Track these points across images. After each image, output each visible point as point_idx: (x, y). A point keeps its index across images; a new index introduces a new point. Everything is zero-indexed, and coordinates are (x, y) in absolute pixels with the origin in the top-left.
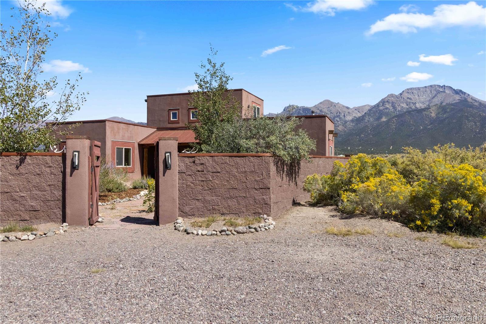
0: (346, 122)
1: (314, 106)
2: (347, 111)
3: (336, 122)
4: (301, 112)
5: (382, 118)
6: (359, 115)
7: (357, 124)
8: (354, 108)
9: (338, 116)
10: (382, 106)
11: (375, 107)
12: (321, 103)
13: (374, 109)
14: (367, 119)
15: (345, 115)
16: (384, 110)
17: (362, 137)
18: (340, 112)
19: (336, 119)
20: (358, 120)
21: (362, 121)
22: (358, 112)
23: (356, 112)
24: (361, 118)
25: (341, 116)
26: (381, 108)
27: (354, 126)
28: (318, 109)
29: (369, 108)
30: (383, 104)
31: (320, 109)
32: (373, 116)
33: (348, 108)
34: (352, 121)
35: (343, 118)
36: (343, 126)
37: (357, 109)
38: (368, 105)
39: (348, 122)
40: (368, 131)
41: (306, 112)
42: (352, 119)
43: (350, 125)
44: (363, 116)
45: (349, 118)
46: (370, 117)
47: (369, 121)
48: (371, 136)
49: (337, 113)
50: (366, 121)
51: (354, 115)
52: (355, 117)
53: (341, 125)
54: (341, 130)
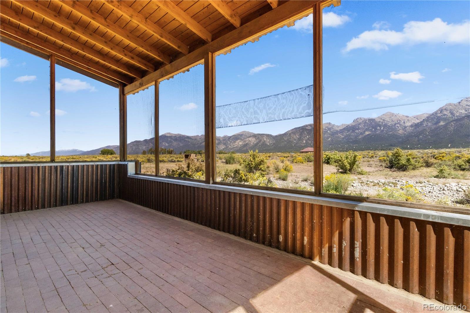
0: (405, 127)
1: (378, 117)
2: (406, 119)
3: (397, 127)
4: (367, 121)
5: (440, 122)
6: (418, 121)
7: (416, 128)
8: (413, 116)
9: (398, 123)
10: (439, 114)
11: (433, 114)
12: (384, 115)
13: (432, 116)
14: (425, 124)
15: (405, 122)
16: (441, 117)
17: (421, 138)
18: (400, 120)
19: (397, 125)
20: (416, 125)
21: (420, 126)
22: (417, 119)
23: (415, 119)
24: (420, 123)
25: (401, 123)
26: (439, 115)
27: (413, 130)
28: (382, 119)
29: (427, 116)
30: (441, 112)
31: (383, 119)
32: (431, 121)
33: (407, 117)
34: (411, 126)
35: (403, 124)
36: (403, 130)
37: (417, 117)
38: (427, 114)
39: (408, 127)
40: (426, 133)
41: (372, 121)
42: (412, 124)
43: (409, 130)
44: (421, 122)
45: (408, 124)
46: (428, 122)
47: (427, 125)
48: (429, 137)
49: (397, 121)
50: (424, 126)
51: (413, 122)
52: (414, 123)
53: (401, 129)
54: (401, 133)
